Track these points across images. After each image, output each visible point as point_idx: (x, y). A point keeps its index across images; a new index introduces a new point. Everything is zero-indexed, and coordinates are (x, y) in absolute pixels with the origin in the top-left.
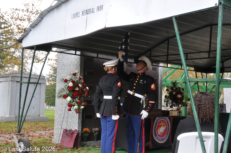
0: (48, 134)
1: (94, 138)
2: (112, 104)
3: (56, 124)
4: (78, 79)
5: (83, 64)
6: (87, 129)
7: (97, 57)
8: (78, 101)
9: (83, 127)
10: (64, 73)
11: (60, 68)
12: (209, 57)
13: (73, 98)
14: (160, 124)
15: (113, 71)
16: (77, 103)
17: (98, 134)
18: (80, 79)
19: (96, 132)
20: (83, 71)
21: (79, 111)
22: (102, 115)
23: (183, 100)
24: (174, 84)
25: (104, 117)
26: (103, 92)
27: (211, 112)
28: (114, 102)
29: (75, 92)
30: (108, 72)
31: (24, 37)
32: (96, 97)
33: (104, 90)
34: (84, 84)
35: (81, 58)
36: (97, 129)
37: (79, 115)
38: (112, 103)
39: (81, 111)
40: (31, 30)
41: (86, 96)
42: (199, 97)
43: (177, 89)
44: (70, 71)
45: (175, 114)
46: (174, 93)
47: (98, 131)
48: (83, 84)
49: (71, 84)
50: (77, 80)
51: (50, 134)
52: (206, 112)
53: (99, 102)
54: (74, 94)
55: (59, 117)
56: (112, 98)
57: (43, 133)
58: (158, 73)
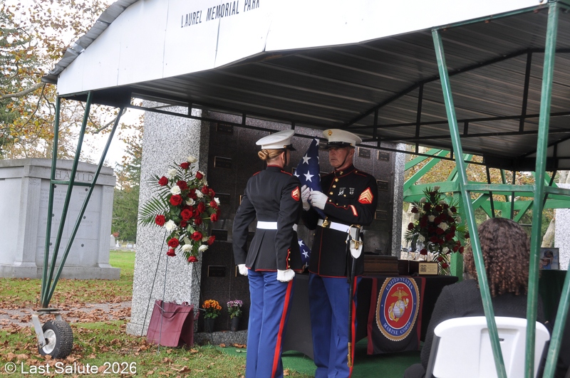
0: (116, 311)
1: (230, 325)
2: (277, 243)
3: (138, 287)
4: (194, 178)
5: (207, 141)
6: (214, 303)
7: (243, 125)
8: (192, 232)
9: (203, 297)
10: (161, 161)
11: (150, 148)
12: (521, 132)
13: (181, 223)
14: (395, 295)
15: (280, 160)
16: (190, 238)
17: (239, 314)
18: (199, 177)
19: (234, 309)
20: (207, 159)
21: (195, 257)
22: (252, 269)
23: (454, 235)
24: (433, 195)
25: (257, 273)
26: (255, 212)
27: (520, 268)
28: (282, 237)
29: (187, 210)
30: (268, 164)
31: (62, 68)
32: (239, 225)
33: (258, 208)
34: (208, 191)
35: (202, 125)
36: (237, 303)
37: (194, 266)
38: (277, 239)
39: (200, 258)
40: (79, 53)
41: (214, 220)
42: (492, 231)
43: (438, 208)
44: (174, 157)
45: (433, 270)
46: (432, 218)
47: (241, 309)
48: (205, 191)
49: (176, 190)
50: (191, 179)
51: (122, 311)
52: (509, 268)
53: (245, 237)
54: (183, 215)
55: (146, 270)
56: (276, 228)
57: (105, 308)
58: (394, 168)
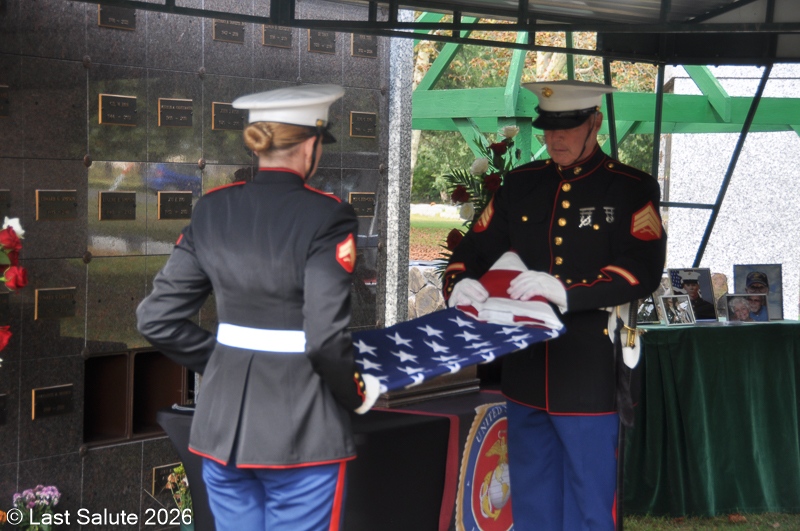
14: (492, 451)
30: (265, 162)
36: (45, 494)
41: (16, 285)
58: (388, 73)
